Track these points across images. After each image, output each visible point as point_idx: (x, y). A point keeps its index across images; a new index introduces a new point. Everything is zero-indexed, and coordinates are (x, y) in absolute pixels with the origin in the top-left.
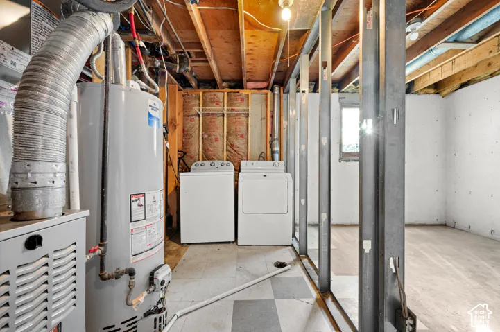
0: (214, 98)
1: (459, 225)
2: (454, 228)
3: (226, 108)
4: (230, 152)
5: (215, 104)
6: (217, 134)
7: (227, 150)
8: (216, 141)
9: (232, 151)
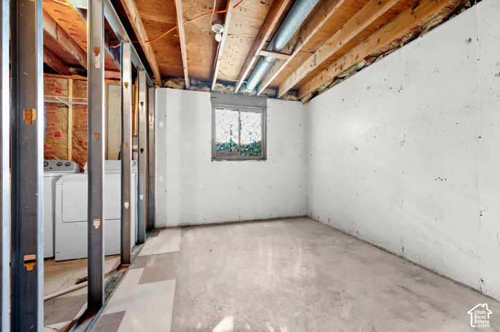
0: (53, 85)
1: (315, 216)
2: (310, 218)
3: (71, 97)
4: (77, 149)
5: (54, 92)
6: (58, 127)
7: (74, 148)
8: (56, 136)
9: (80, 148)
